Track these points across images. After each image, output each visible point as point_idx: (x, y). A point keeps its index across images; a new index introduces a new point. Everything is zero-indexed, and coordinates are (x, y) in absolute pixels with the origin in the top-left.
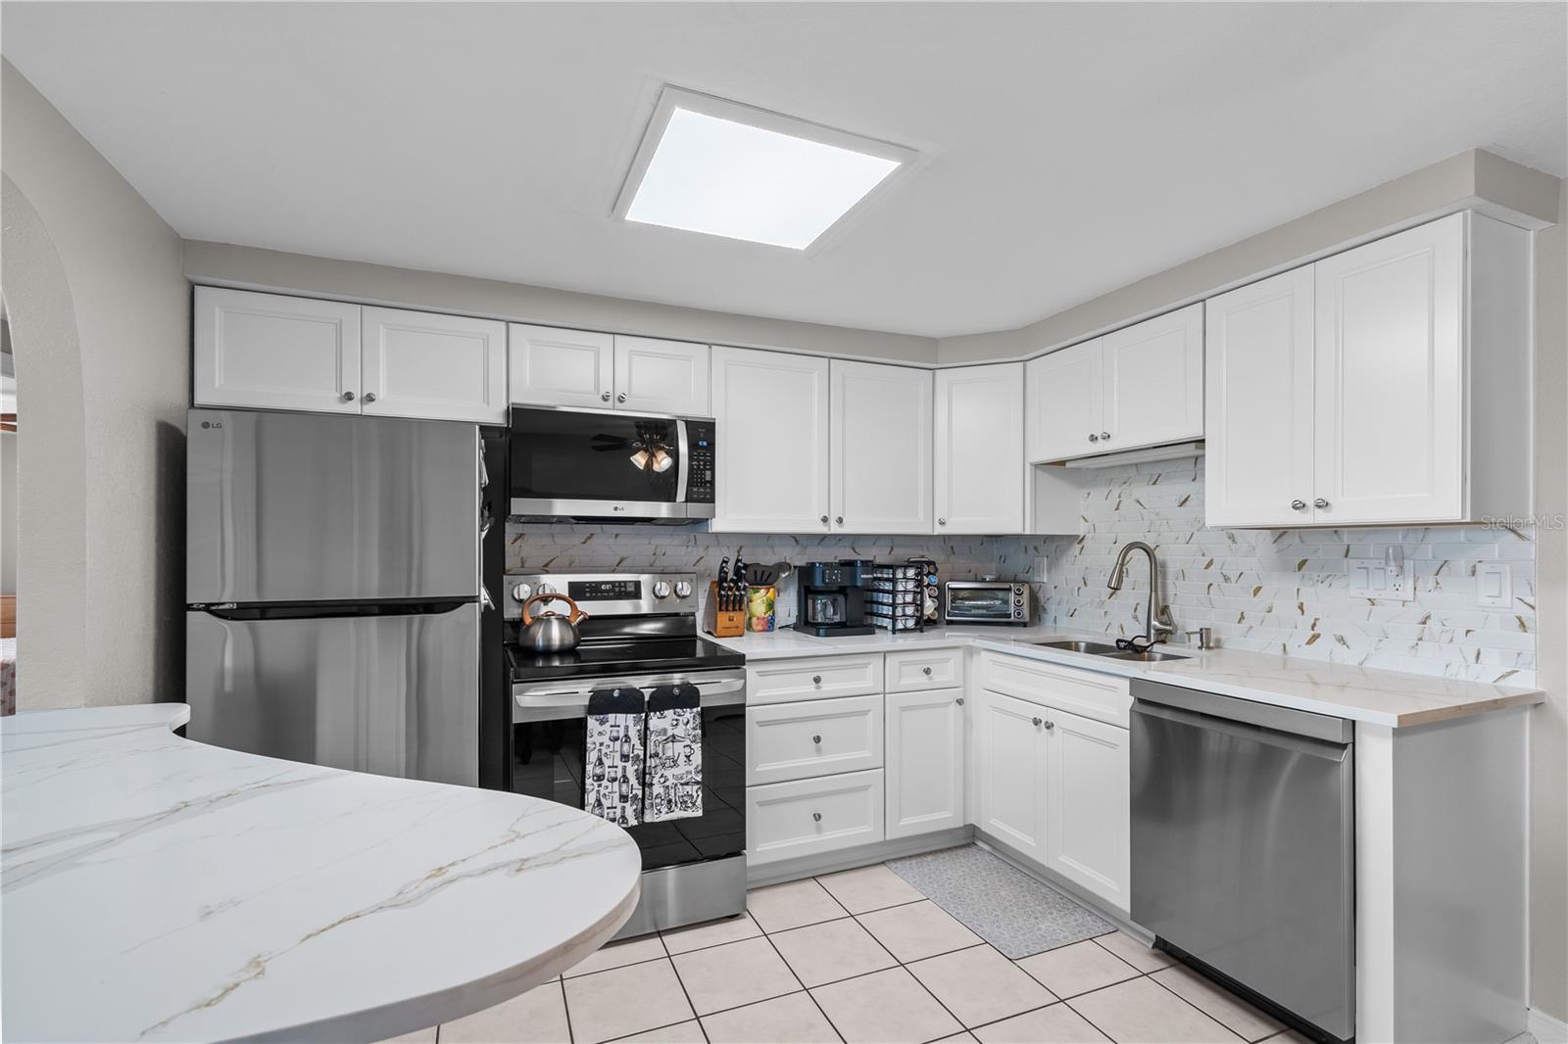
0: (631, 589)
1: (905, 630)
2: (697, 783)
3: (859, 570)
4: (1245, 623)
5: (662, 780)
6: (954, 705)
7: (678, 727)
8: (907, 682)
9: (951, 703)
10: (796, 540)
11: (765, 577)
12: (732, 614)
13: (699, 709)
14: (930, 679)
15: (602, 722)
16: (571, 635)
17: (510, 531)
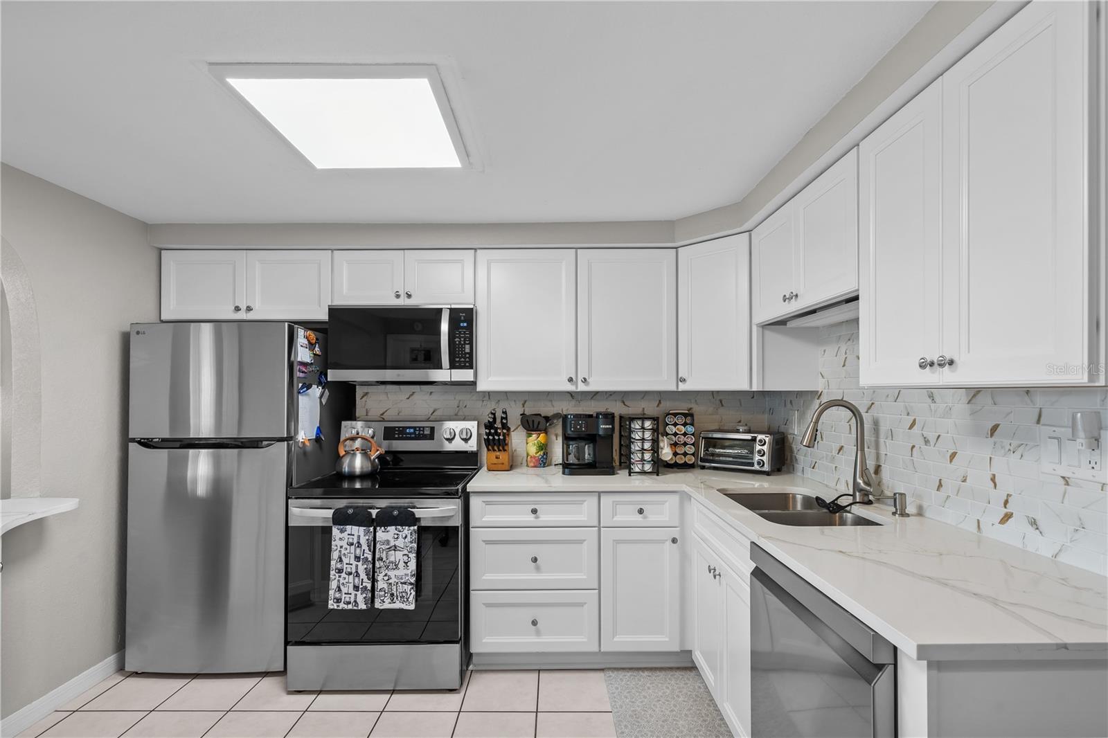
0: (427, 432)
1: (643, 473)
2: (411, 584)
3: (600, 421)
4: (943, 493)
5: (386, 578)
6: (669, 542)
7: (398, 540)
8: (620, 519)
9: (667, 540)
11: (535, 426)
12: (498, 453)
13: (416, 527)
14: (645, 517)
15: (342, 531)
16: (370, 465)
17: (359, 391)
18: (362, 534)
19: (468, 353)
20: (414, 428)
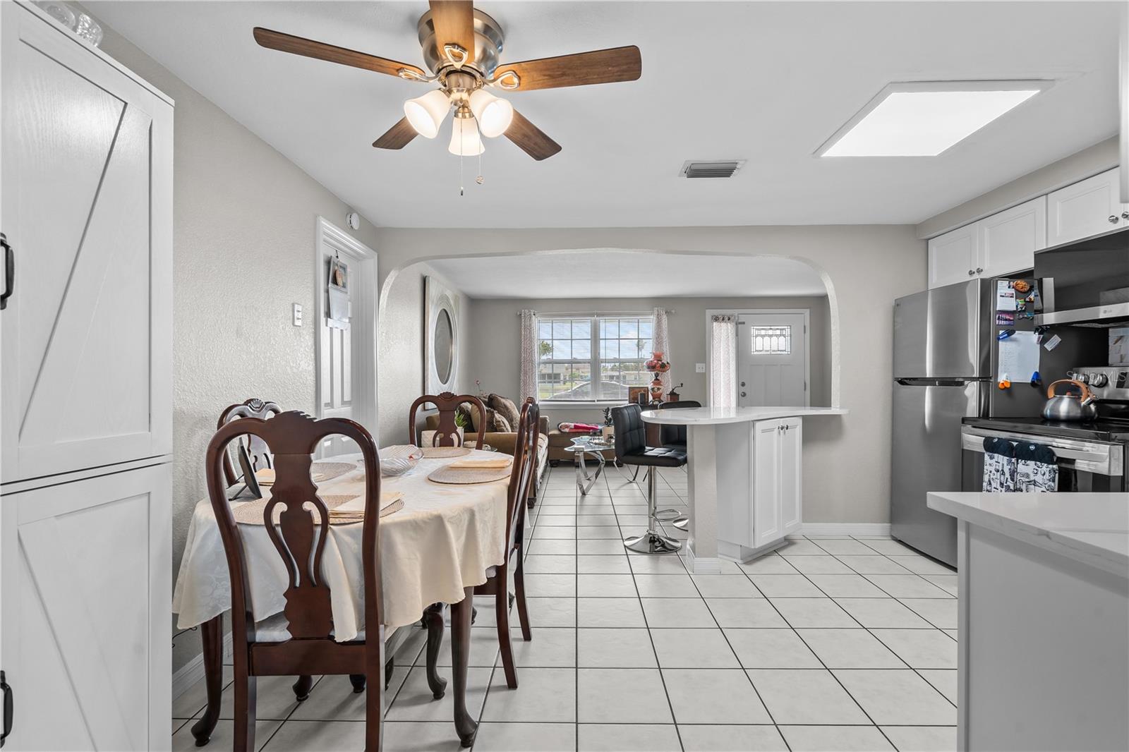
7: (1037, 476)
13: (1056, 466)
15: (992, 458)
17: (1112, 333)
18: (1005, 463)
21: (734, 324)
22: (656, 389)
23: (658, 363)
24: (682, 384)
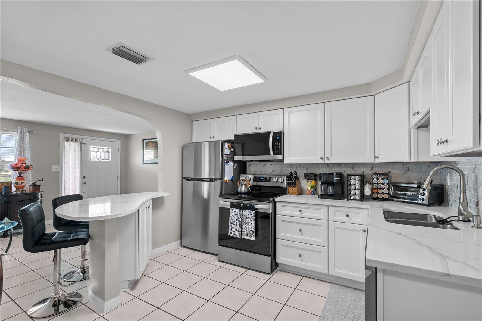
0: (268, 179)
1: (355, 200)
2: (253, 231)
3: (335, 176)
5: (245, 228)
6: (362, 232)
7: (249, 215)
8: (337, 218)
10: (328, 165)
11: (310, 178)
12: (293, 188)
13: (255, 211)
14: (350, 219)
15: (233, 210)
16: (247, 190)
17: (248, 164)
18: (238, 212)
19: (280, 149)
20: (264, 177)
21: (79, 143)
22: (20, 183)
23: (22, 165)
24: (43, 179)
